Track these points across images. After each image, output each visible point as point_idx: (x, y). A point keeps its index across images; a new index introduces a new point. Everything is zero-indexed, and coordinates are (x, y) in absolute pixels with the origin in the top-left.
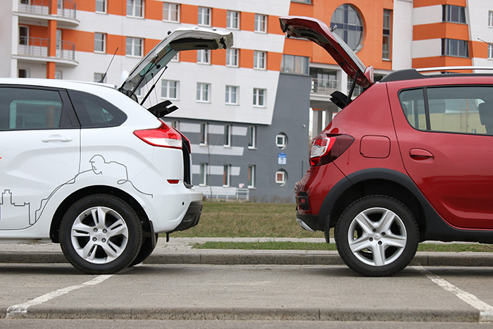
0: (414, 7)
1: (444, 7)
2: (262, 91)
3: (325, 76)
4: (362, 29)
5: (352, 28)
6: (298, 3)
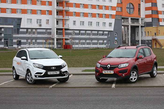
0: (145, 3)
1: (152, 3)
2: (111, 23)
3: (126, 19)
4: (134, 8)
5: (131, 8)
6: (119, 3)
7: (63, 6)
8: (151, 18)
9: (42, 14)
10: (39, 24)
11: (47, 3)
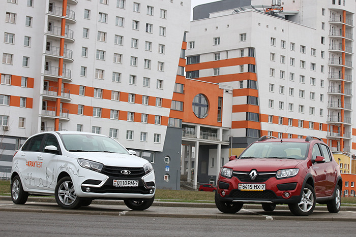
0: (233, 96)
1: (248, 97)
2: (158, 135)
3: (189, 129)
4: (208, 106)
5: (203, 106)
6: (177, 93)
7: (57, 90)
8: (245, 129)
9: (10, 105)
10: (2, 125)
11: (23, 82)
